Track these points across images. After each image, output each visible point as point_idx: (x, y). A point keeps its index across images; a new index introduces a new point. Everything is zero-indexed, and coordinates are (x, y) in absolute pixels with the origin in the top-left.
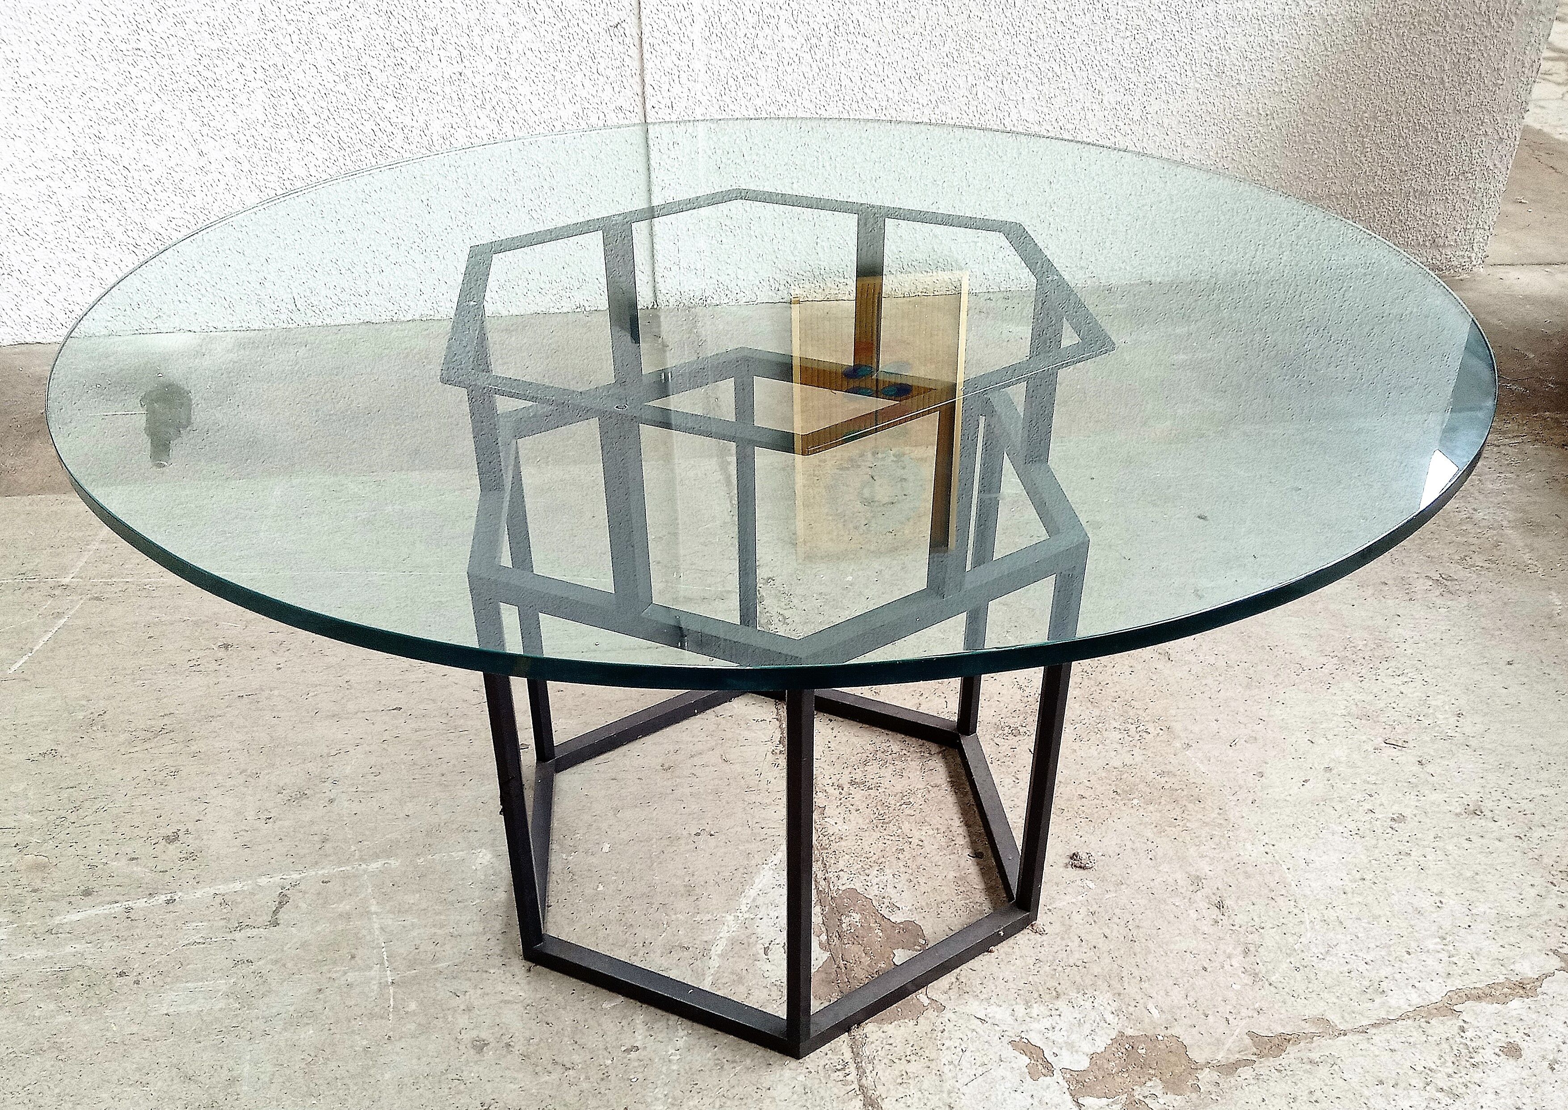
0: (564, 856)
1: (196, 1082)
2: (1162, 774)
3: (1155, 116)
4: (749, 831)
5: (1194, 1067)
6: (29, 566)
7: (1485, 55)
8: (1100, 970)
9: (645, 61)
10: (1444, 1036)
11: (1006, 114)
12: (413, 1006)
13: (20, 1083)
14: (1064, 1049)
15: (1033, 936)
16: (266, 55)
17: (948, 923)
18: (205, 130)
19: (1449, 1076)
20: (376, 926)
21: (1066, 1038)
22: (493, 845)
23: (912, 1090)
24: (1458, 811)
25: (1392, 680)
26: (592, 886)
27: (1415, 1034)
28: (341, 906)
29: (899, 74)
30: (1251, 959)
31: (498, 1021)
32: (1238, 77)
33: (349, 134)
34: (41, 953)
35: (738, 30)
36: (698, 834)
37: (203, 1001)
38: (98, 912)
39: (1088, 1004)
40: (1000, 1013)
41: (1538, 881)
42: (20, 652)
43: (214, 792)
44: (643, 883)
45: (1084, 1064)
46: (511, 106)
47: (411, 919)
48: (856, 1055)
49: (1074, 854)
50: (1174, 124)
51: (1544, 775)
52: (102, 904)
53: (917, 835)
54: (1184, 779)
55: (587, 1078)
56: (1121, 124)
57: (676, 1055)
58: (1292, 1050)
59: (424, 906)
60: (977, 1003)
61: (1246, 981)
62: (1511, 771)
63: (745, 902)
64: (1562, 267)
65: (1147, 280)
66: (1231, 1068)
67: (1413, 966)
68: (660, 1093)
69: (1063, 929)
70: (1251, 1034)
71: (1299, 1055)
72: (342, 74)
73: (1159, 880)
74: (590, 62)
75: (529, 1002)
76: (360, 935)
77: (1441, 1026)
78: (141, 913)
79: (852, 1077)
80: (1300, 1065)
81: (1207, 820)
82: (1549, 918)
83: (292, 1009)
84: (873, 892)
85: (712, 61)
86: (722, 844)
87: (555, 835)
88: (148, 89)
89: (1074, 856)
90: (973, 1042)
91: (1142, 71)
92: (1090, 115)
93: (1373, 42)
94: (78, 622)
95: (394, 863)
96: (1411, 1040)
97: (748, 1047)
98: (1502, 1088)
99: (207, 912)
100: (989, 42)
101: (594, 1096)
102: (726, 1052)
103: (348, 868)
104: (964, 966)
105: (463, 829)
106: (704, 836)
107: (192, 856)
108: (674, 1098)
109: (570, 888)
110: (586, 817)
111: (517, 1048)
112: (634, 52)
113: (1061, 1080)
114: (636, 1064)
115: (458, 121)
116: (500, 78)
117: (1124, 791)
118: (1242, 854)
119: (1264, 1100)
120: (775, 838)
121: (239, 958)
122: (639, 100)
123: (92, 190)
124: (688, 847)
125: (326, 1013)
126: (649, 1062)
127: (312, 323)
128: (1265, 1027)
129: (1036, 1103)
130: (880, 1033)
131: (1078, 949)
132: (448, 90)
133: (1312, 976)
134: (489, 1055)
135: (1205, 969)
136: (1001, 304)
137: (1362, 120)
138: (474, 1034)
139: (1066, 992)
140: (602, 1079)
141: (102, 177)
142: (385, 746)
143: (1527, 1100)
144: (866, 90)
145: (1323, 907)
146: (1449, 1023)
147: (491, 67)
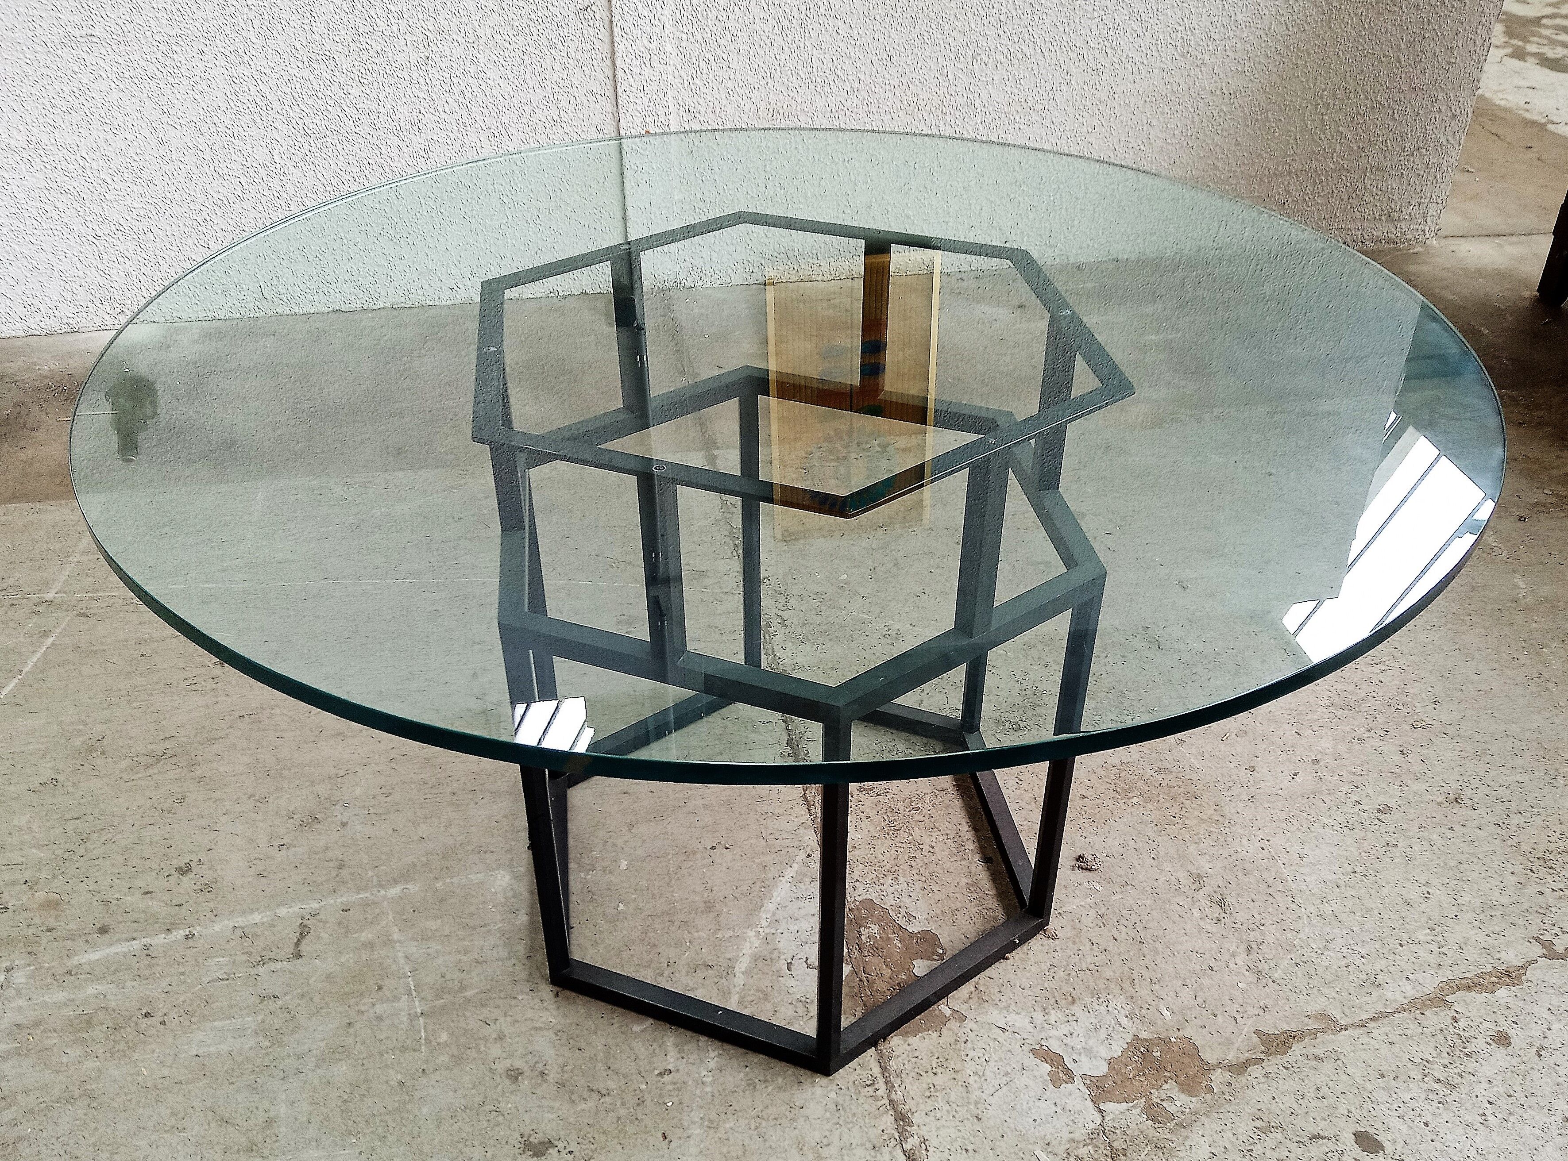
0: (582, 875)
1: (233, 1125)
2: (1159, 771)
3: (1122, 96)
4: (763, 843)
5: (1207, 1069)
6: (11, 581)
7: (1439, 34)
8: (1112, 974)
9: (616, 44)
10: (1438, 1027)
11: (977, 95)
12: (444, 1037)
13: (54, 1134)
14: (1082, 1055)
15: (1046, 941)
16: (227, 41)
17: (963, 931)
18: (165, 119)
19: (1445, 1066)
20: (400, 954)
21: (1084, 1044)
22: (510, 866)
23: (941, 1103)
24: (1439, 800)
25: (1370, 668)
26: (612, 905)
27: (1411, 1026)
28: (363, 934)
29: (870, 56)
30: (1253, 956)
31: (530, 1049)
32: (1202, 57)
33: (314, 121)
34: (61, 996)
35: (709, 12)
36: (713, 848)
37: (232, 1040)
38: (117, 951)
39: (1103, 1009)
40: (1020, 1021)
41: (1519, 869)
42: (10, 675)
43: (224, 819)
44: (663, 900)
45: (1103, 1069)
46: (480, 91)
47: (435, 946)
48: (884, 1069)
49: (1080, 856)
50: (1140, 103)
51: (1519, 761)
52: (119, 941)
53: (927, 840)
54: (1180, 775)
55: (623, 1104)
56: (1088, 104)
57: (708, 1076)
58: (1297, 1048)
59: (447, 932)
60: (996, 1012)
61: (1250, 979)
62: (1488, 758)
63: (764, 916)
64: (1510, 239)
65: (1115, 256)
66: (1240, 1068)
67: (1406, 958)
68: (696, 1116)
69: (1074, 932)
70: (1257, 1032)
71: (1304, 1051)
72: (305, 59)
73: (1162, 879)
74: (560, 46)
75: (559, 1027)
76: (385, 965)
77: (1435, 1017)
78: (161, 950)
79: (882, 1091)
80: (1307, 1062)
81: (1205, 817)
82: (1530, 905)
83: (323, 1044)
84: (889, 902)
85: (684, 44)
86: (738, 857)
87: (572, 855)
88: (104, 76)
89: (1080, 858)
90: (995, 1051)
91: (1109, 51)
92: (1058, 95)
93: (1333, 21)
94: (67, 640)
95: (413, 888)
96: (1408, 1032)
97: (779, 1066)
98: (1494, 1076)
99: (228, 946)
100: (959, 24)
101: (632, 1122)
102: (757, 1071)
103: (368, 895)
104: (982, 975)
105: (480, 850)
106: (719, 850)
107: (206, 888)
108: (710, 1121)
109: (591, 908)
110: (601, 834)
111: (552, 1076)
112: (604, 35)
113: (1081, 1087)
114: (670, 1087)
115: (426, 105)
116: (468, 63)
117: (1123, 789)
118: (1240, 850)
119: (1274, 1098)
120: (790, 850)
121: (264, 993)
122: (610, 83)
123: (49, 181)
124: (704, 862)
125: (357, 1047)
126: (683, 1085)
127: (280, 311)
128: (1273, 1024)
129: (1059, 1111)
130: (905, 1046)
131: (1089, 952)
132: (415, 75)
133: (1312, 972)
134: (525, 1084)
135: (1211, 969)
136: (973, 284)
137: (1321, 97)
138: (508, 1063)
139: (1081, 997)
140: (638, 1105)
141: (59, 167)
142: (394, 765)
143: (1518, 1088)
144: (839, 72)
145: (1318, 901)
146: (1442, 1014)
147: (458, 52)
